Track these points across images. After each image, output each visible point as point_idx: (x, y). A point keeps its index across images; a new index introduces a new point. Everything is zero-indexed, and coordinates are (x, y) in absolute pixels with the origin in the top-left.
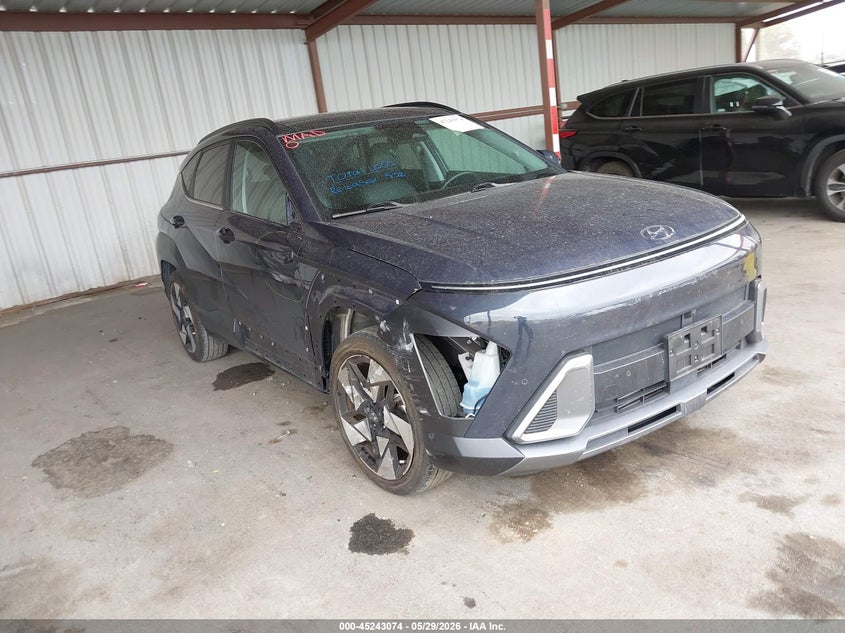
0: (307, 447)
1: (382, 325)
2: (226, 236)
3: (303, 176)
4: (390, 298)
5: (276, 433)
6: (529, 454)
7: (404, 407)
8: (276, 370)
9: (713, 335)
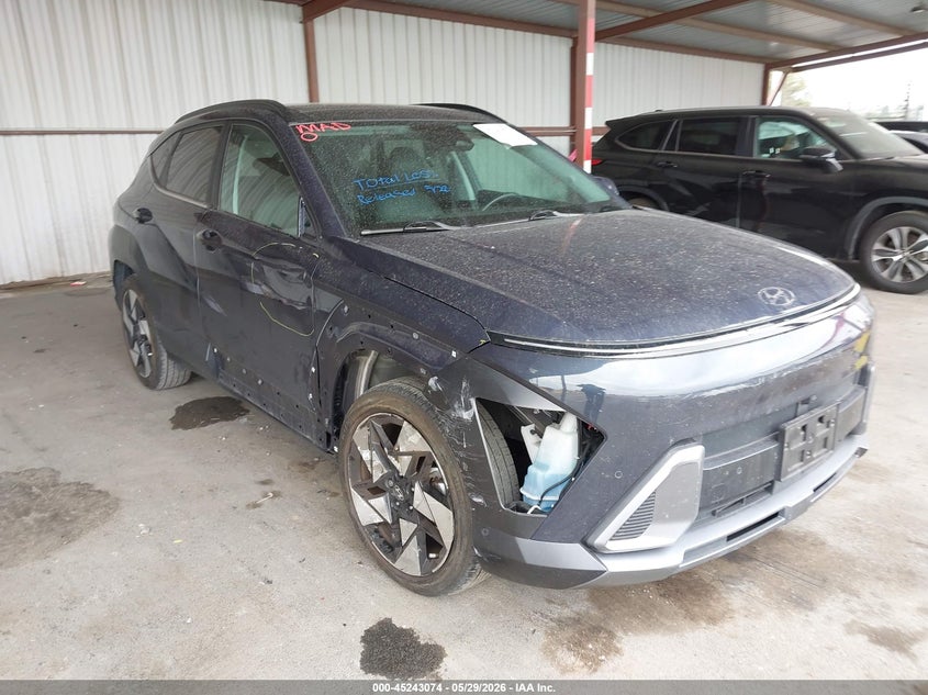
0: (296, 518)
1: (432, 382)
2: (210, 242)
3: (324, 176)
4: (444, 348)
5: (255, 493)
6: (613, 566)
7: (442, 486)
8: (253, 410)
9: (828, 426)
